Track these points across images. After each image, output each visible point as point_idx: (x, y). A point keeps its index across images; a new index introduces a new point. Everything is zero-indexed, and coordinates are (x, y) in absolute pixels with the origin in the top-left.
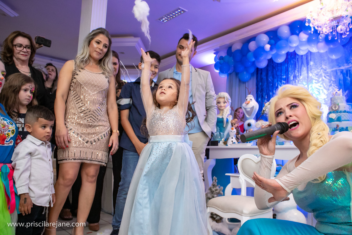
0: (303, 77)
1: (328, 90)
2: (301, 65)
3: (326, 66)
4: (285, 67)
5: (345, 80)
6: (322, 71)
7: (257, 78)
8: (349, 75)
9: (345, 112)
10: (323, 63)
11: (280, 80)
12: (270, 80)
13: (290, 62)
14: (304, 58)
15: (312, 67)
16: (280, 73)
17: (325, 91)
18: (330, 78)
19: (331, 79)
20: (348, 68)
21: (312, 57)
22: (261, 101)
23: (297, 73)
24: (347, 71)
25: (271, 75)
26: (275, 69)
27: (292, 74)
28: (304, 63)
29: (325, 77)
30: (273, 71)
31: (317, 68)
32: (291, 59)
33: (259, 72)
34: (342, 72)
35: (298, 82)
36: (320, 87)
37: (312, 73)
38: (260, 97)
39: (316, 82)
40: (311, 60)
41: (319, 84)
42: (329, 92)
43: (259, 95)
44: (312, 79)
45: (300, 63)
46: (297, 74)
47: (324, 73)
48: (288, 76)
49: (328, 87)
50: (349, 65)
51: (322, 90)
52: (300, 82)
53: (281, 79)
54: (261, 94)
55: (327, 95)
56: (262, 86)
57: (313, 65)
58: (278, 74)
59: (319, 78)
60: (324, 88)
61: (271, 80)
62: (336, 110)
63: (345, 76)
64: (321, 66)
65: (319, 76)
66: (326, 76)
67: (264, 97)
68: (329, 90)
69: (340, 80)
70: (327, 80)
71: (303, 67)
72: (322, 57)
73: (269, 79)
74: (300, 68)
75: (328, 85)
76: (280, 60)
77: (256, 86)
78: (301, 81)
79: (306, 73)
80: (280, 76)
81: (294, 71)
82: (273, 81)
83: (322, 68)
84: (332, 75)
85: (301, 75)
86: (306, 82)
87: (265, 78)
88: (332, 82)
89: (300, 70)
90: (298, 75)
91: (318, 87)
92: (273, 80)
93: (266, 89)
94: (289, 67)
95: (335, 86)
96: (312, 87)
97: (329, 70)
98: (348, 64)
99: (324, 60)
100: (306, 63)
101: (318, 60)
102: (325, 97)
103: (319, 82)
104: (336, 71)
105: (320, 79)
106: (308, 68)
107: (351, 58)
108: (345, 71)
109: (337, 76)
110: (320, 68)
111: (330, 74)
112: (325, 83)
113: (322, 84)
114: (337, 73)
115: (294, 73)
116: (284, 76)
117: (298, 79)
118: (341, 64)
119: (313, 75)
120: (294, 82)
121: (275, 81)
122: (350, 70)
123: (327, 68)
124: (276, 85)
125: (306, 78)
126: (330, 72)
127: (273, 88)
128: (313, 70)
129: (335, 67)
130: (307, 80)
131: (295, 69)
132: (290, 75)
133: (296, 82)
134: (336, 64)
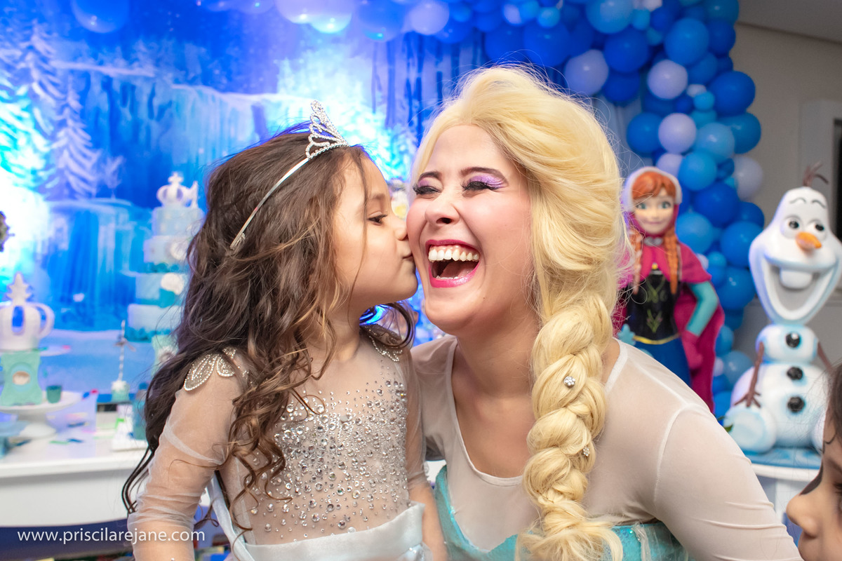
1: (52, 138)
3: (49, 44)
5: (114, 117)
6: (30, 57)
8: (129, 104)
10: (36, 29)
17: (40, 141)
18: (63, 96)
19: (65, 99)
20: (129, 77)
24: (124, 88)
29: (42, 85)
31: (11, 42)
34: (107, 83)
39: (4, 95)
41: (15, 108)
42: (55, 146)
47: (39, 68)
49: (51, 128)
50: (132, 69)
51: (27, 133)
55: (47, 157)
59: (15, 83)
60: (37, 127)
63: (119, 102)
64: (27, 38)
65: (16, 75)
68: (57, 140)
69: (98, 113)
70: (51, 102)
75: (51, 121)
83: (31, 48)
84: (70, 86)
88: (67, 111)
91: (12, 121)
95: (80, 131)
97: (59, 64)
98: (130, 64)
99: (42, 20)
101: (15, 9)
102: (39, 164)
103: (14, 99)
104: (86, 76)
105: (22, 91)
107: (141, 47)
108: (116, 86)
109: (90, 94)
110: (24, 45)
111: (65, 80)
112: (40, 108)
113: (28, 109)
114: (88, 82)
118: (106, 55)
122: (133, 87)
123: (52, 51)
126: (62, 70)
129: (84, 60)
134: (86, 47)
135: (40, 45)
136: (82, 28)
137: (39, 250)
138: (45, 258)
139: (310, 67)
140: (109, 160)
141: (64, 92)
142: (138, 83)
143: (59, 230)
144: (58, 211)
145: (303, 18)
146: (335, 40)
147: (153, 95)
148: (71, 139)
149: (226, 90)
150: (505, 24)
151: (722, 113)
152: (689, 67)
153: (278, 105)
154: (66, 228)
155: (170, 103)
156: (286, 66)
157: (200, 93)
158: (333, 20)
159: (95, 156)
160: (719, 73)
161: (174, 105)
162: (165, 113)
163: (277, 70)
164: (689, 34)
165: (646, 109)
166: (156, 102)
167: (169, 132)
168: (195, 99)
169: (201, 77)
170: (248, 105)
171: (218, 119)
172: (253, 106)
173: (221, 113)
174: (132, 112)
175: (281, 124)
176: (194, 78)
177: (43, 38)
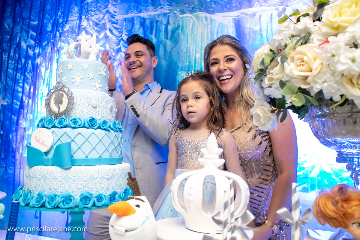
0: (70, 26)
3: (116, 7)
6: (106, 16)
8: (154, 32)
9: (92, 123)
11: (27, 29)
12: (7, 27)
15: (89, 6)
16: (29, 14)
19: (121, 36)
20: (154, 15)
23: (60, 18)
24: (151, 23)
25: (11, 15)
26: (21, 5)
27: (51, 18)
29: (110, 30)
30: (15, 6)
31: (99, 11)
34: (143, 22)
35: (60, 37)
37: (88, 20)
46: (61, 20)
47: (110, 21)
48: (43, 21)
50: (157, 11)
52: (63, 38)
53: (29, 26)
58: (24, 15)
59: (99, 32)
61: (9, 26)
62: (62, 114)
63: (148, 32)
64: (106, 7)
65: (99, 28)
66: (112, 28)
70: (114, 39)
73: (5, 24)
74: (67, 7)
75: (114, 50)
78: (66, 34)
79: (77, 18)
80: (28, 21)
81: (56, 12)
82: (13, 29)
83: (108, 12)
84: (123, 29)
85: (66, 23)
88: (122, 42)
89: (67, 10)
90: (62, 23)
92: (13, 27)
97: (119, 17)
98: (156, 8)
104: (132, 20)
105: (102, 36)
106: (81, 7)
108: (148, 23)
110: (104, 11)
111: (122, 25)
112: (109, 43)
113: (104, 45)
114: (133, 24)
115: (54, 17)
116: (36, 21)
117: (61, 31)
118: (143, 6)
119: (89, 24)
120: (51, 37)
121: (16, 30)
122: (157, 22)
123: (117, 11)
124: (18, 40)
125: (75, 29)
126: (121, 20)
127: (10, 44)
128: (91, 13)
129: (131, 12)
130: (76, 34)
131: (57, 7)
132: (46, 19)
133: (55, 36)
134: (133, 4)
141: (121, 32)
142: (159, 19)
147: (168, 23)
149: (213, 13)
153: (254, 15)
157: (197, 17)
161: (180, 28)
162: (175, 34)
166: (170, 28)
167: (177, 46)
168: (194, 21)
169: (198, 7)
170: (231, 19)
171: (209, 32)
172: (234, 20)
173: (211, 28)
174: (156, 37)
175: (257, 28)
176: (193, 8)
177: (113, 5)
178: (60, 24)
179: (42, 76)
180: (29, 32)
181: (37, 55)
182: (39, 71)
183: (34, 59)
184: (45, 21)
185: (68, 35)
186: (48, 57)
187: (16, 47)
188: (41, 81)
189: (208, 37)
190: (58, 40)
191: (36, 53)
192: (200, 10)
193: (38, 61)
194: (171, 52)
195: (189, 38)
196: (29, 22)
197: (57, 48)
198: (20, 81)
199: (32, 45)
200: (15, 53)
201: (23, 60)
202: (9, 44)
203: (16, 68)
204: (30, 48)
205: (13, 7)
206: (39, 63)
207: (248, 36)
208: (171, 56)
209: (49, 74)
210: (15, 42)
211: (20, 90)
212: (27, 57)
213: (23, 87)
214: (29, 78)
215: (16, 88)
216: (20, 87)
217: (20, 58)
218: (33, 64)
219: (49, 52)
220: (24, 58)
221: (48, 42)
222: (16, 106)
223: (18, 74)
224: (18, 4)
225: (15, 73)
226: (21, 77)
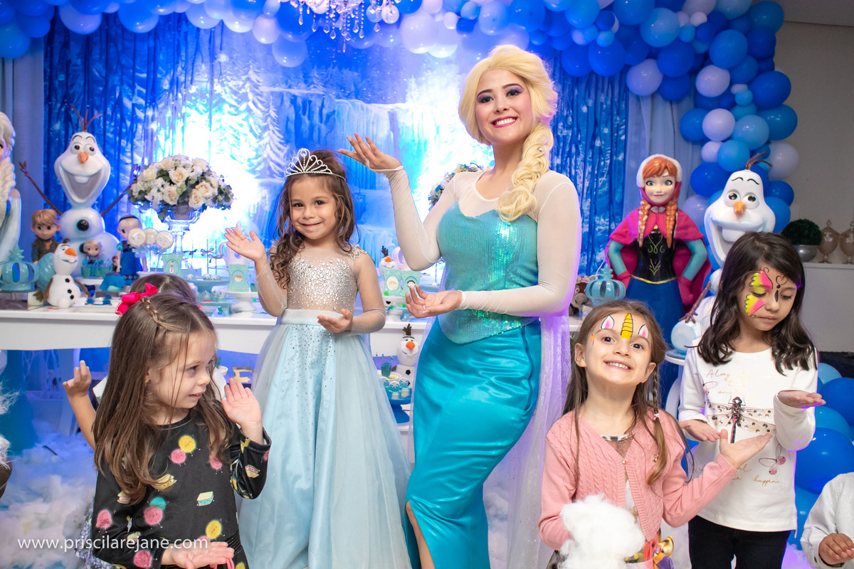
0: (197, 89)
1: (260, 138)
2: (195, 54)
3: (259, 76)
4: (146, 48)
5: (298, 122)
6: (247, 85)
7: (49, 56)
8: (307, 113)
10: (251, 67)
11: (131, 82)
12: (97, 74)
13: (164, 36)
14: (205, 38)
15: (222, 67)
16: (132, 63)
17: (254, 141)
18: (267, 110)
19: (268, 112)
20: (307, 94)
21: (224, 40)
22: (63, 132)
23: (181, 74)
24: (304, 103)
25: (101, 58)
26: (116, 46)
27: (167, 73)
28: (203, 50)
29: (254, 102)
31: (237, 76)
32: (167, 29)
33: (58, 39)
34: (294, 100)
35: (184, 100)
36: (241, 125)
37: (223, 85)
38: (58, 118)
39: (232, 110)
40: (221, 49)
41: (239, 119)
42: (261, 143)
43: (57, 111)
44: (222, 101)
45: (191, 50)
46: (182, 78)
47: (253, 92)
48: (155, 74)
49: (260, 131)
50: (310, 90)
52: (188, 102)
53: (134, 78)
54: (63, 110)
55: (257, 150)
56: (67, 85)
57: (227, 63)
58: (124, 62)
59: (239, 103)
60: (251, 130)
61: (100, 73)
63: (301, 112)
64: (246, 73)
65: (239, 98)
66: (256, 100)
67: (75, 121)
68: (263, 139)
69: (288, 120)
70: (260, 114)
71: (200, 63)
72: (250, 50)
73: (94, 70)
74: (190, 62)
75: (260, 126)
76: (142, 27)
77: (45, 80)
78: (193, 98)
79: (207, 80)
80: (131, 71)
81: (173, 66)
82: (106, 78)
83: (248, 79)
84: (271, 104)
85: (192, 83)
86: (205, 106)
87: (79, 62)
88: (269, 119)
89: (190, 67)
90: (185, 82)
91: (237, 127)
92: (107, 76)
93: (82, 97)
94: (158, 49)
95: (277, 133)
96: (219, 121)
97: (265, 89)
98: (308, 86)
99: (255, 60)
100: (208, 53)
101: (239, 55)
102: (253, 155)
103: (238, 112)
104: (281, 95)
105: (243, 107)
106: (212, 67)
107: (315, 74)
108: (299, 101)
109: (282, 108)
110: (244, 78)
111: (268, 99)
112: (253, 118)
113: (246, 119)
114: (282, 100)
115: (172, 73)
116: (144, 73)
117: (184, 93)
118: (293, 81)
119: (225, 90)
120: (171, 98)
121: (113, 81)
122: (310, 102)
123: (261, 80)
124: (117, 95)
125: (205, 94)
126: (266, 93)
127: (105, 99)
128: (225, 77)
129: (279, 85)
130: (207, 99)
131: (176, 60)
132: (161, 73)
133: (176, 98)
134: (281, 77)
135: (254, 77)
136: (278, 64)
137: (252, 211)
138: (255, 215)
139: (429, 83)
140: (294, 152)
141: (268, 107)
142: (313, 99)
143: (264, 198)
144: (262, 185)
145: (421, 50)
146: (448, 62)
147: (323, 106)
148: (271, 138)
149: (369, 102)
150: (574, 43)
151: (760, 107)
152: (731, 70)
153: (407, 111)
154: (268, 196)
155: (334, 112)
156: (412, 83)
157: (353, 104)
158: (443, 49)
159: (286, 149)
160: (759, 73)
161: (336, 113)
162: (330, 119)
163: (406, 86)
164: (729, 43)
165: (696, 106)
166: (325, 111)
167: (333, 132)
168: (350, 108)
169: (354, 93)
170: (386, 111)
171: (365, 122)
172: (389, 112)
173: (367, 118)
174: (309, 119)
175: (409, 124)
176: (349, 94)
177: (255, 72)
178: (182, 83)
179: (160, 147)
180: (135, 87)
181: (150, 118)
182: (155, 139)
183: (146, 123)
184: (159, 76)
185: (196, 100)
186: (167, 124)
187: (116, 104)
188: (160, 152)
189: (364, 127)
190: (181, 104)
191: (148, 116)
192: (357, 98)
193: (154, 126)
194: (325, 138)
195: (345, 126)
196: (134, 73)
197: (181, 114)
198: (127, 150)
199: (142, 105)
200: (114, 111)
201: (129, 123)
202: (103, 99)
203: (118, 132)
204: (139, 109)
205: (104, 47)
206: (155, 130)
207: (401, 131)
208: (326, 142)
209: (171, 145)
210: (112, 97)
211: (129, 161)
212: (135, 119)
213: (132, 158)
214: (140, 148)
215: (121, 158)
216: (128, 157)
217: (123, 120)
218: (146, 131)
219: (169, 118)
220: (129, 120)
221: (167, 104)
222: (125, 181)
223: (122, 141)
224: (112, 44)
225: (118, 138)
226: (127, 145)
